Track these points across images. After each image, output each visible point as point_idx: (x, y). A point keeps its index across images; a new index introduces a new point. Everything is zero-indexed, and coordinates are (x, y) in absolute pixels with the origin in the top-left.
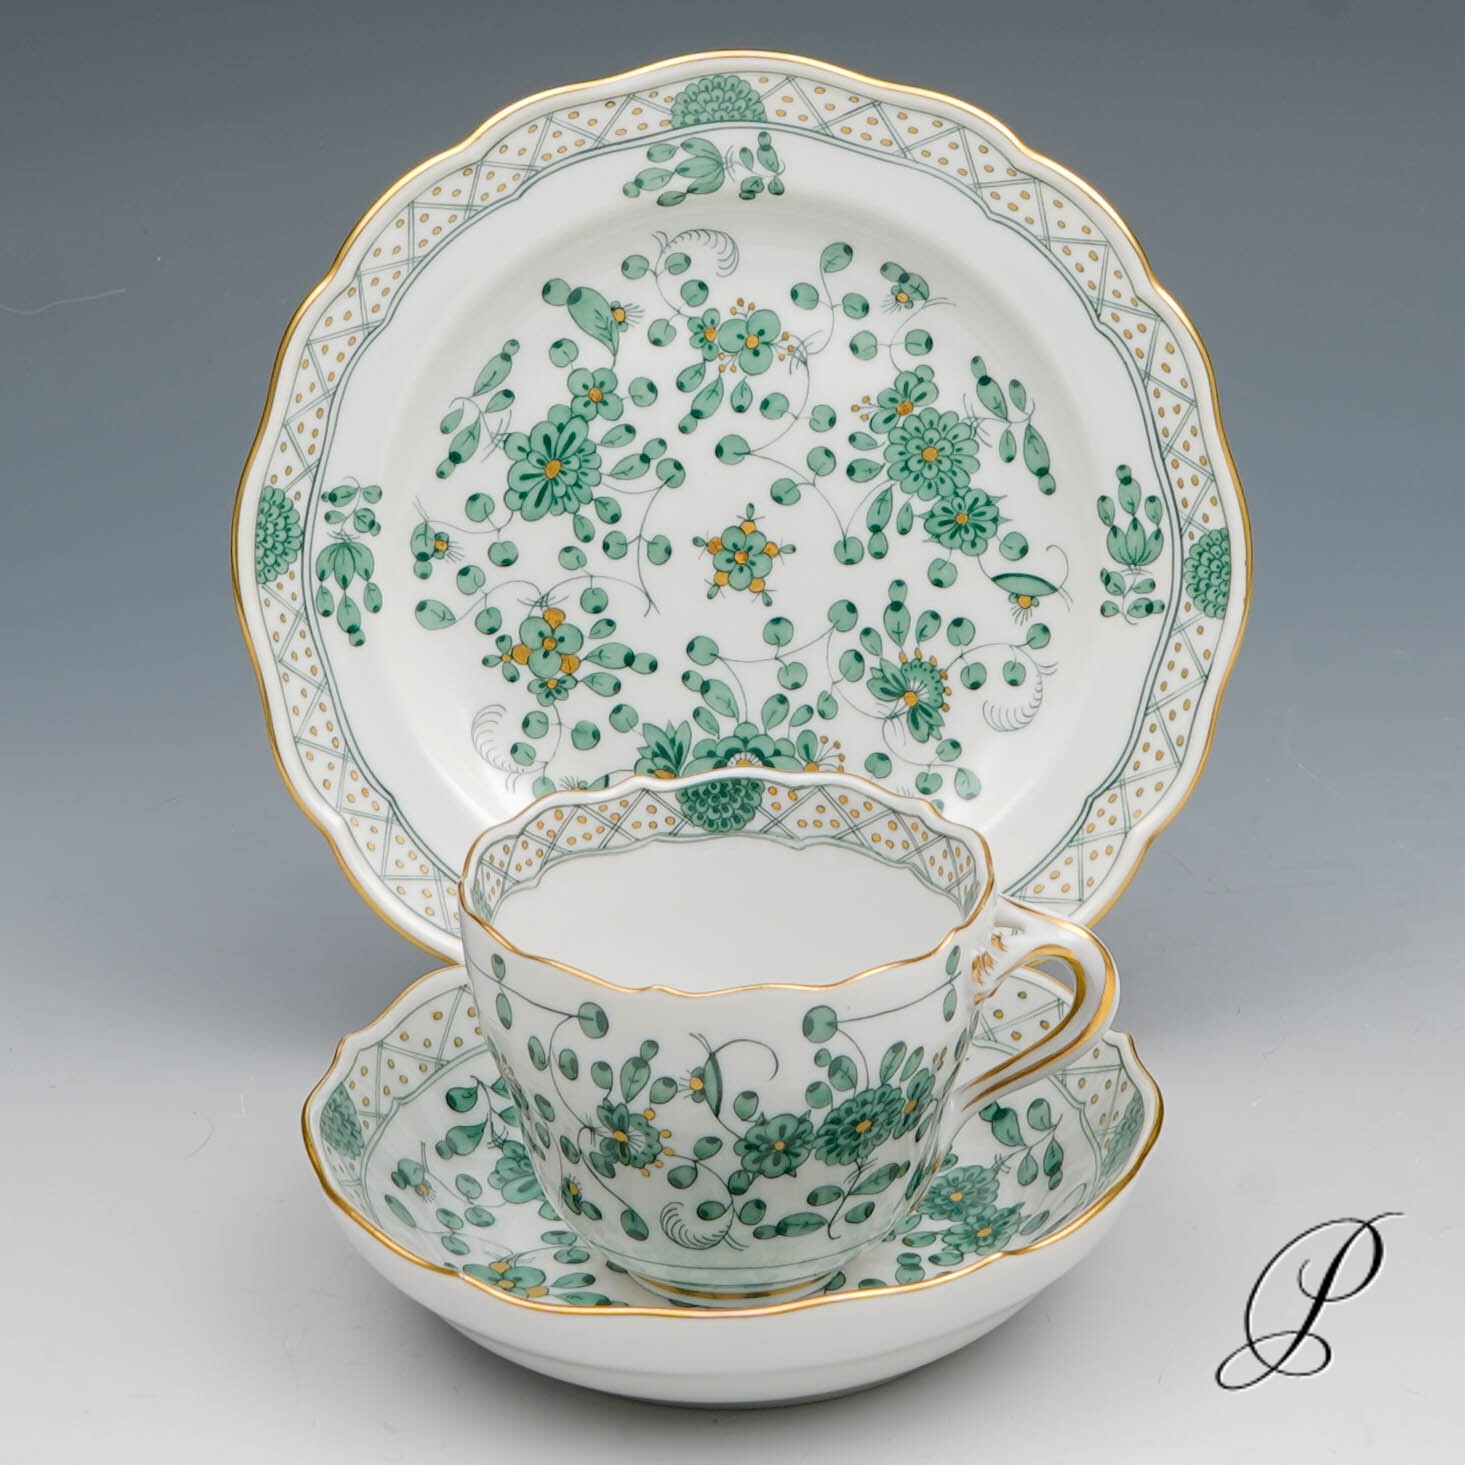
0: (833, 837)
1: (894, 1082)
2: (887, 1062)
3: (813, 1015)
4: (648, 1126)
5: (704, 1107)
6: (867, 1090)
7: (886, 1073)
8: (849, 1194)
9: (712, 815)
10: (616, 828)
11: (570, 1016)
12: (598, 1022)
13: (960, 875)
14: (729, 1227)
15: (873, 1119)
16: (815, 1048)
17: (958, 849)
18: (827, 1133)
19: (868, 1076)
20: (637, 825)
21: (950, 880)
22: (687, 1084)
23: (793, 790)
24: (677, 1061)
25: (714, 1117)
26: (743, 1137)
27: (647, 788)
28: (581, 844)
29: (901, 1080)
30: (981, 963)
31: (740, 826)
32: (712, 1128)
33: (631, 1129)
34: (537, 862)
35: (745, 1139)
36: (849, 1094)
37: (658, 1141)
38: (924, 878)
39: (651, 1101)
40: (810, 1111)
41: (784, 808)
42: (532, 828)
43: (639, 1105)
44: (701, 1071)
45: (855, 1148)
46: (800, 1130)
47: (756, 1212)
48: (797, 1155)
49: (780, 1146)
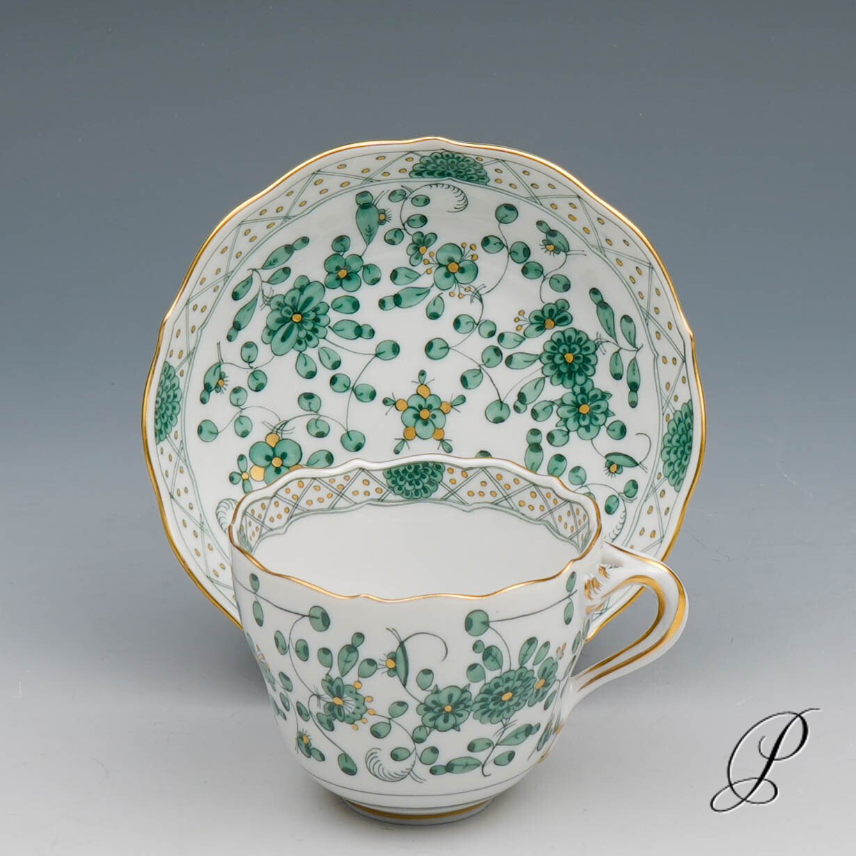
0: (492, 503)
1: (529, 665)
2: (524, 652)
3: (472, 616)
4: (357, 693)
5: (396, 681)
6: (510, 670)
7: (523, 658)
8: (497, 744)
9: (408, 487)
10: (341, 495)
11: (304, 616)
12: (323, 620)
13: (579, 527)
14: (413, 766)
15: (514, 691)
16: (473, 640)
17: (578, 510)
18: (482, 700)
19: (511, 661)
20: (356, 493)
21: (572, 531)
22: (384, 663)
23: (465, 470)
24: (377, 647)
25: (403, 687)
26: (423, 702)
27: (364, 467)
28: (316, 505)
29: (534, 664)
30: (591, 585)
31: (427, 495)
32: (402, 695)
33: (345, 695)
34: (285, 516)
35: (424, 704)
36: (497, 673)
37: (364, 704)
38: (555, 531)
39: (359, 676)
40: (469, 685)
41: (458, 483)
42: (282, 493)
43: (350, 679)
44: (394, 655)
45: (501, 712)
46: (462, 698)
47: (432, 756)
48: (461, 716)
49: (448, 709)
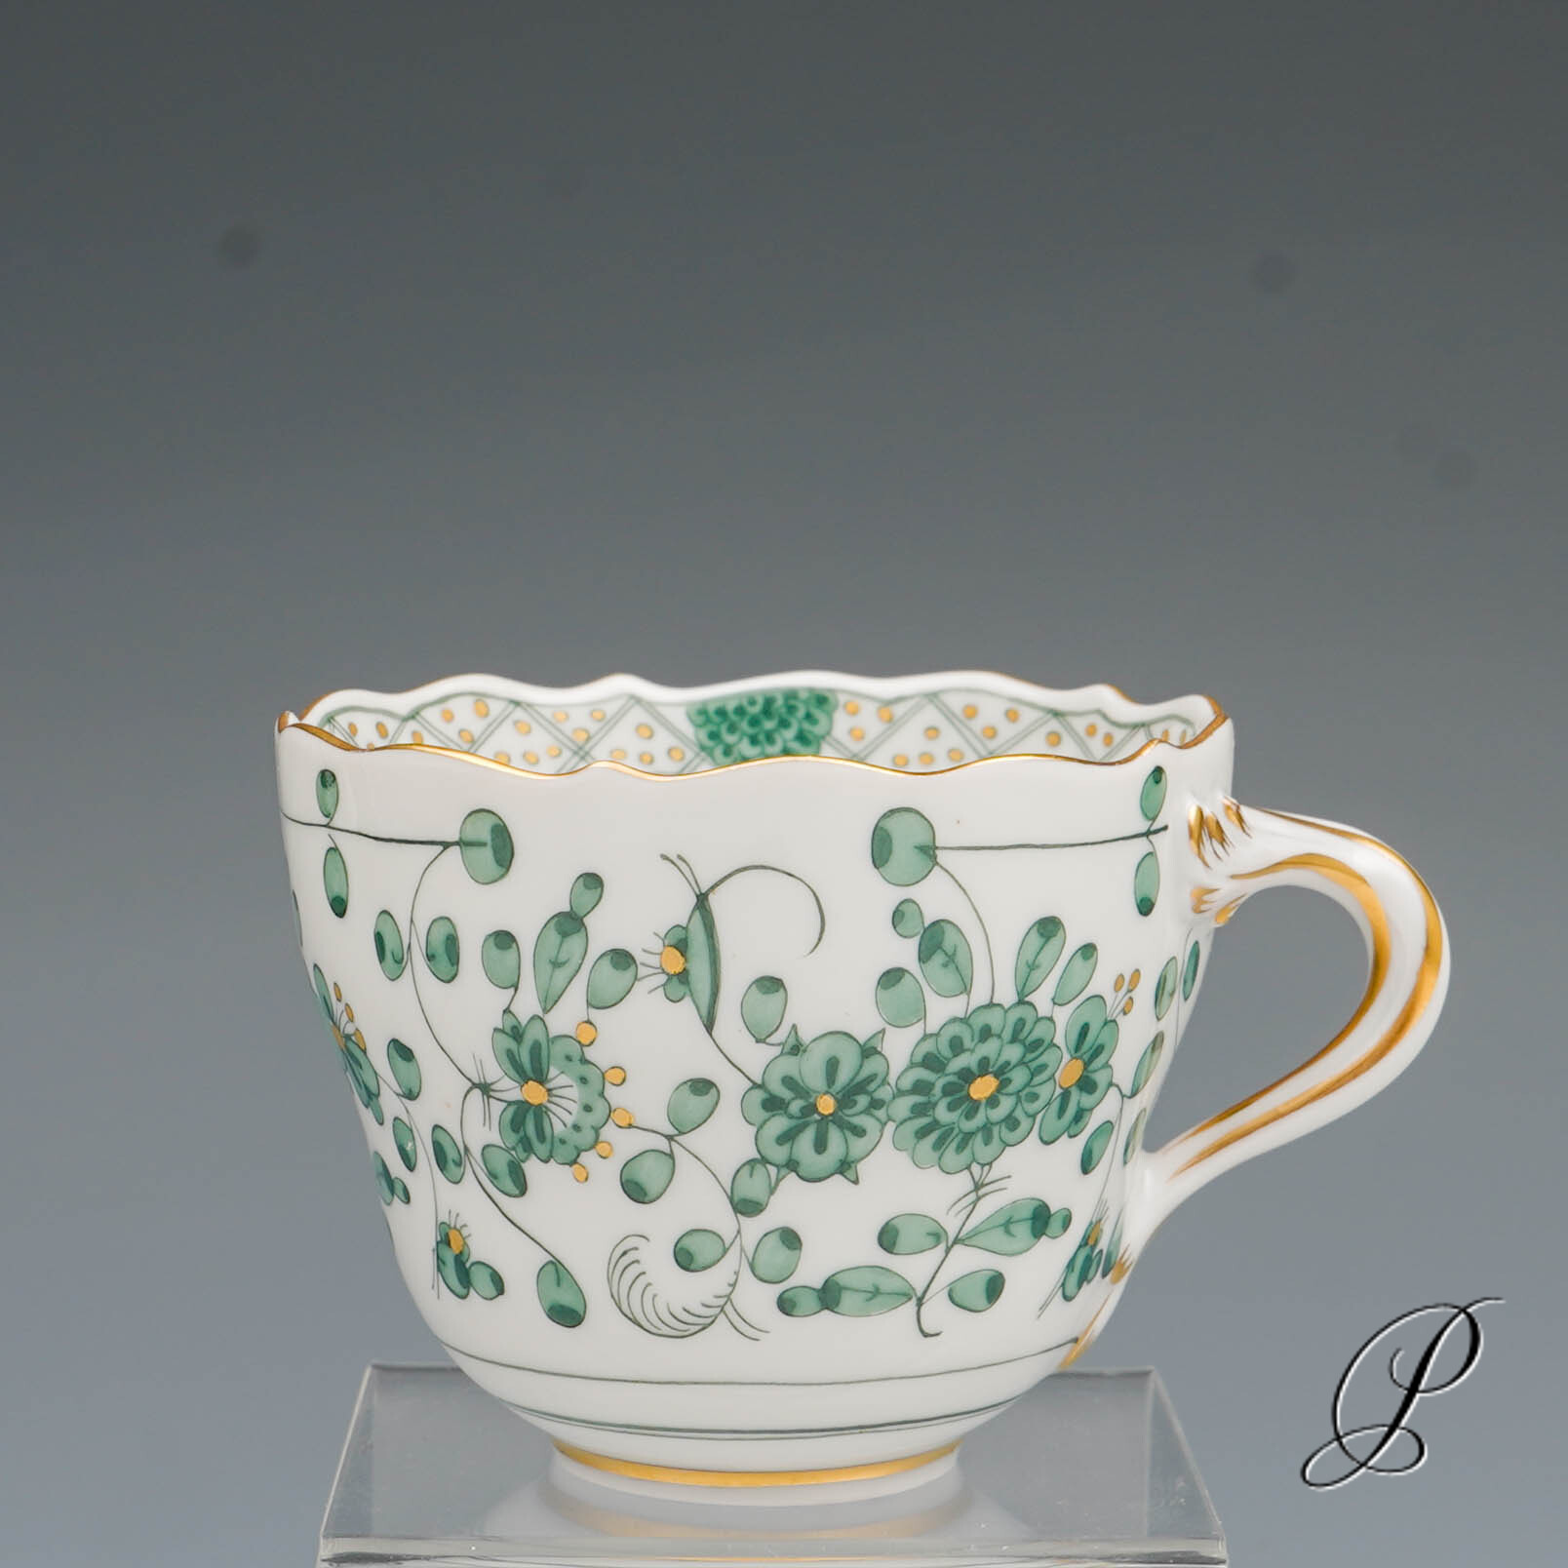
1: (1042, 1000)
2: (1029, 955)
3: (890, 824)
4: (584, 1061)
5: (686, 1013)
6: (991, 1005)
7: (1027, 973)
8: (956, 1241)
11: (446, 846)
12: (495, 847)
14: (733, 1285)
15: (1002, 1073)
16: (894, 895)
19: (994, 980)
22: (655, 960)
23: (886, 705)
24: (638, 915)
25: (705, 1033)
26: (758, 1079)
29: (1055, 1002)
32: (702, 1058)
33: (553, 1072)
35: (761, 1086)
36: (957, 1007)
37: (602, 1094)
39: (589, 1004)
40: (883, 1031)
43: (566, 1017)
44: (681, 934)
45: (968, 1136)
46: (865, 1073)
47: (783, 1254)
48: (859, 1132)
49: (827, 1105)
